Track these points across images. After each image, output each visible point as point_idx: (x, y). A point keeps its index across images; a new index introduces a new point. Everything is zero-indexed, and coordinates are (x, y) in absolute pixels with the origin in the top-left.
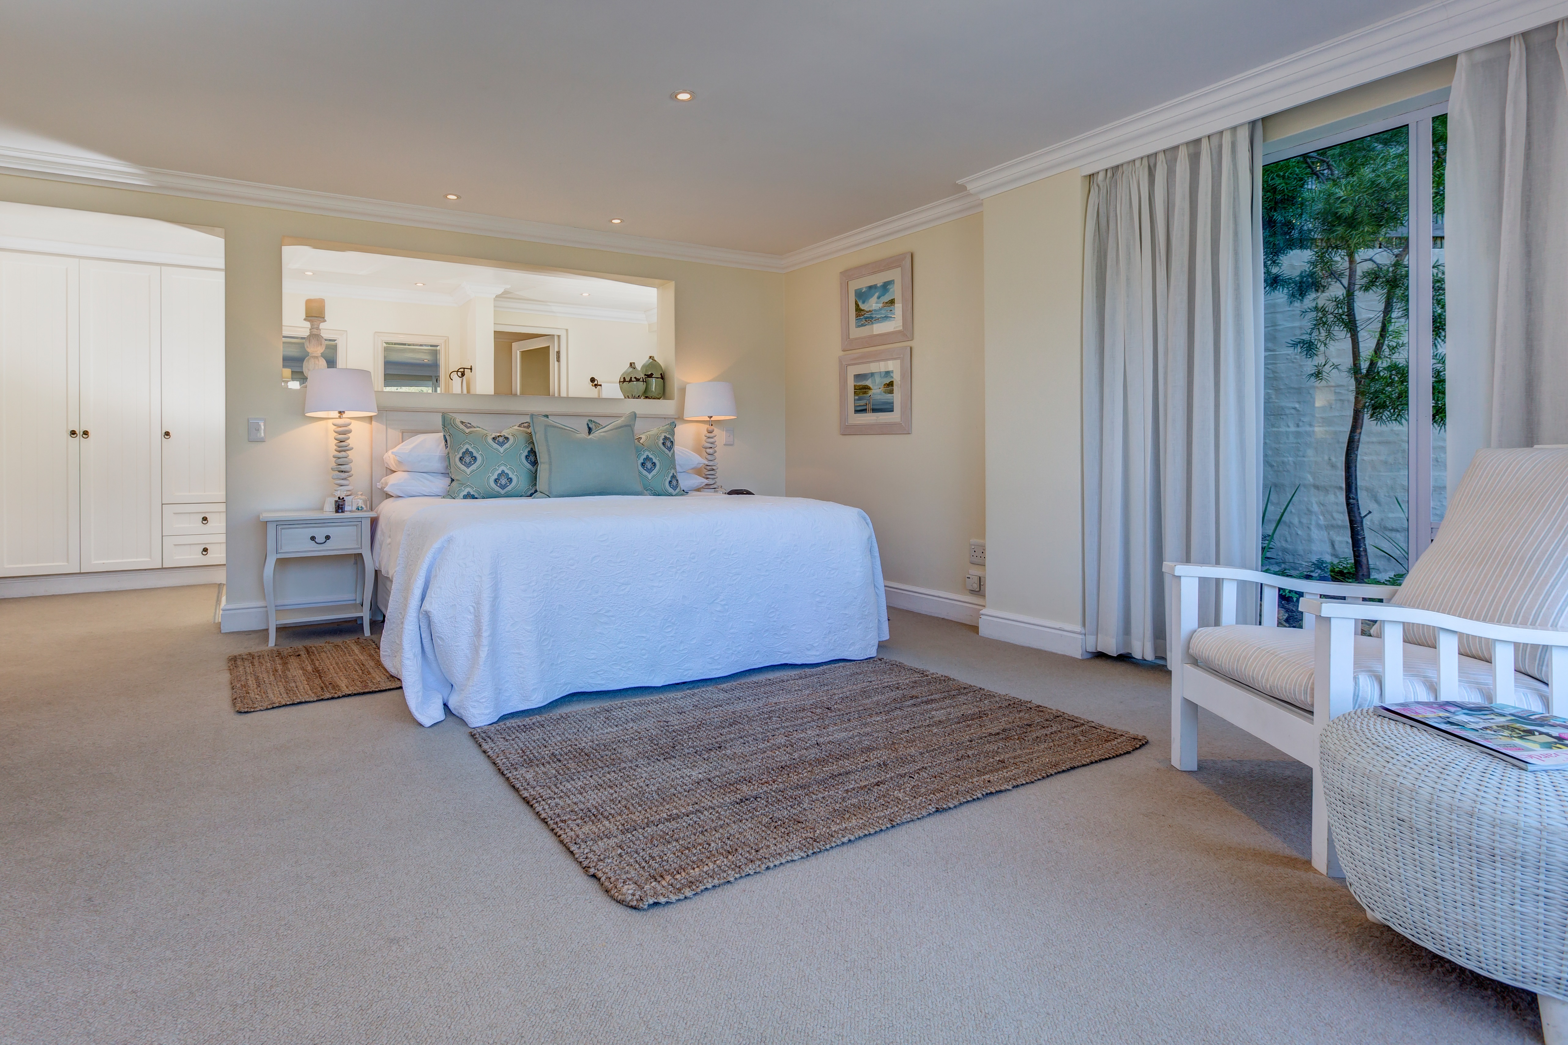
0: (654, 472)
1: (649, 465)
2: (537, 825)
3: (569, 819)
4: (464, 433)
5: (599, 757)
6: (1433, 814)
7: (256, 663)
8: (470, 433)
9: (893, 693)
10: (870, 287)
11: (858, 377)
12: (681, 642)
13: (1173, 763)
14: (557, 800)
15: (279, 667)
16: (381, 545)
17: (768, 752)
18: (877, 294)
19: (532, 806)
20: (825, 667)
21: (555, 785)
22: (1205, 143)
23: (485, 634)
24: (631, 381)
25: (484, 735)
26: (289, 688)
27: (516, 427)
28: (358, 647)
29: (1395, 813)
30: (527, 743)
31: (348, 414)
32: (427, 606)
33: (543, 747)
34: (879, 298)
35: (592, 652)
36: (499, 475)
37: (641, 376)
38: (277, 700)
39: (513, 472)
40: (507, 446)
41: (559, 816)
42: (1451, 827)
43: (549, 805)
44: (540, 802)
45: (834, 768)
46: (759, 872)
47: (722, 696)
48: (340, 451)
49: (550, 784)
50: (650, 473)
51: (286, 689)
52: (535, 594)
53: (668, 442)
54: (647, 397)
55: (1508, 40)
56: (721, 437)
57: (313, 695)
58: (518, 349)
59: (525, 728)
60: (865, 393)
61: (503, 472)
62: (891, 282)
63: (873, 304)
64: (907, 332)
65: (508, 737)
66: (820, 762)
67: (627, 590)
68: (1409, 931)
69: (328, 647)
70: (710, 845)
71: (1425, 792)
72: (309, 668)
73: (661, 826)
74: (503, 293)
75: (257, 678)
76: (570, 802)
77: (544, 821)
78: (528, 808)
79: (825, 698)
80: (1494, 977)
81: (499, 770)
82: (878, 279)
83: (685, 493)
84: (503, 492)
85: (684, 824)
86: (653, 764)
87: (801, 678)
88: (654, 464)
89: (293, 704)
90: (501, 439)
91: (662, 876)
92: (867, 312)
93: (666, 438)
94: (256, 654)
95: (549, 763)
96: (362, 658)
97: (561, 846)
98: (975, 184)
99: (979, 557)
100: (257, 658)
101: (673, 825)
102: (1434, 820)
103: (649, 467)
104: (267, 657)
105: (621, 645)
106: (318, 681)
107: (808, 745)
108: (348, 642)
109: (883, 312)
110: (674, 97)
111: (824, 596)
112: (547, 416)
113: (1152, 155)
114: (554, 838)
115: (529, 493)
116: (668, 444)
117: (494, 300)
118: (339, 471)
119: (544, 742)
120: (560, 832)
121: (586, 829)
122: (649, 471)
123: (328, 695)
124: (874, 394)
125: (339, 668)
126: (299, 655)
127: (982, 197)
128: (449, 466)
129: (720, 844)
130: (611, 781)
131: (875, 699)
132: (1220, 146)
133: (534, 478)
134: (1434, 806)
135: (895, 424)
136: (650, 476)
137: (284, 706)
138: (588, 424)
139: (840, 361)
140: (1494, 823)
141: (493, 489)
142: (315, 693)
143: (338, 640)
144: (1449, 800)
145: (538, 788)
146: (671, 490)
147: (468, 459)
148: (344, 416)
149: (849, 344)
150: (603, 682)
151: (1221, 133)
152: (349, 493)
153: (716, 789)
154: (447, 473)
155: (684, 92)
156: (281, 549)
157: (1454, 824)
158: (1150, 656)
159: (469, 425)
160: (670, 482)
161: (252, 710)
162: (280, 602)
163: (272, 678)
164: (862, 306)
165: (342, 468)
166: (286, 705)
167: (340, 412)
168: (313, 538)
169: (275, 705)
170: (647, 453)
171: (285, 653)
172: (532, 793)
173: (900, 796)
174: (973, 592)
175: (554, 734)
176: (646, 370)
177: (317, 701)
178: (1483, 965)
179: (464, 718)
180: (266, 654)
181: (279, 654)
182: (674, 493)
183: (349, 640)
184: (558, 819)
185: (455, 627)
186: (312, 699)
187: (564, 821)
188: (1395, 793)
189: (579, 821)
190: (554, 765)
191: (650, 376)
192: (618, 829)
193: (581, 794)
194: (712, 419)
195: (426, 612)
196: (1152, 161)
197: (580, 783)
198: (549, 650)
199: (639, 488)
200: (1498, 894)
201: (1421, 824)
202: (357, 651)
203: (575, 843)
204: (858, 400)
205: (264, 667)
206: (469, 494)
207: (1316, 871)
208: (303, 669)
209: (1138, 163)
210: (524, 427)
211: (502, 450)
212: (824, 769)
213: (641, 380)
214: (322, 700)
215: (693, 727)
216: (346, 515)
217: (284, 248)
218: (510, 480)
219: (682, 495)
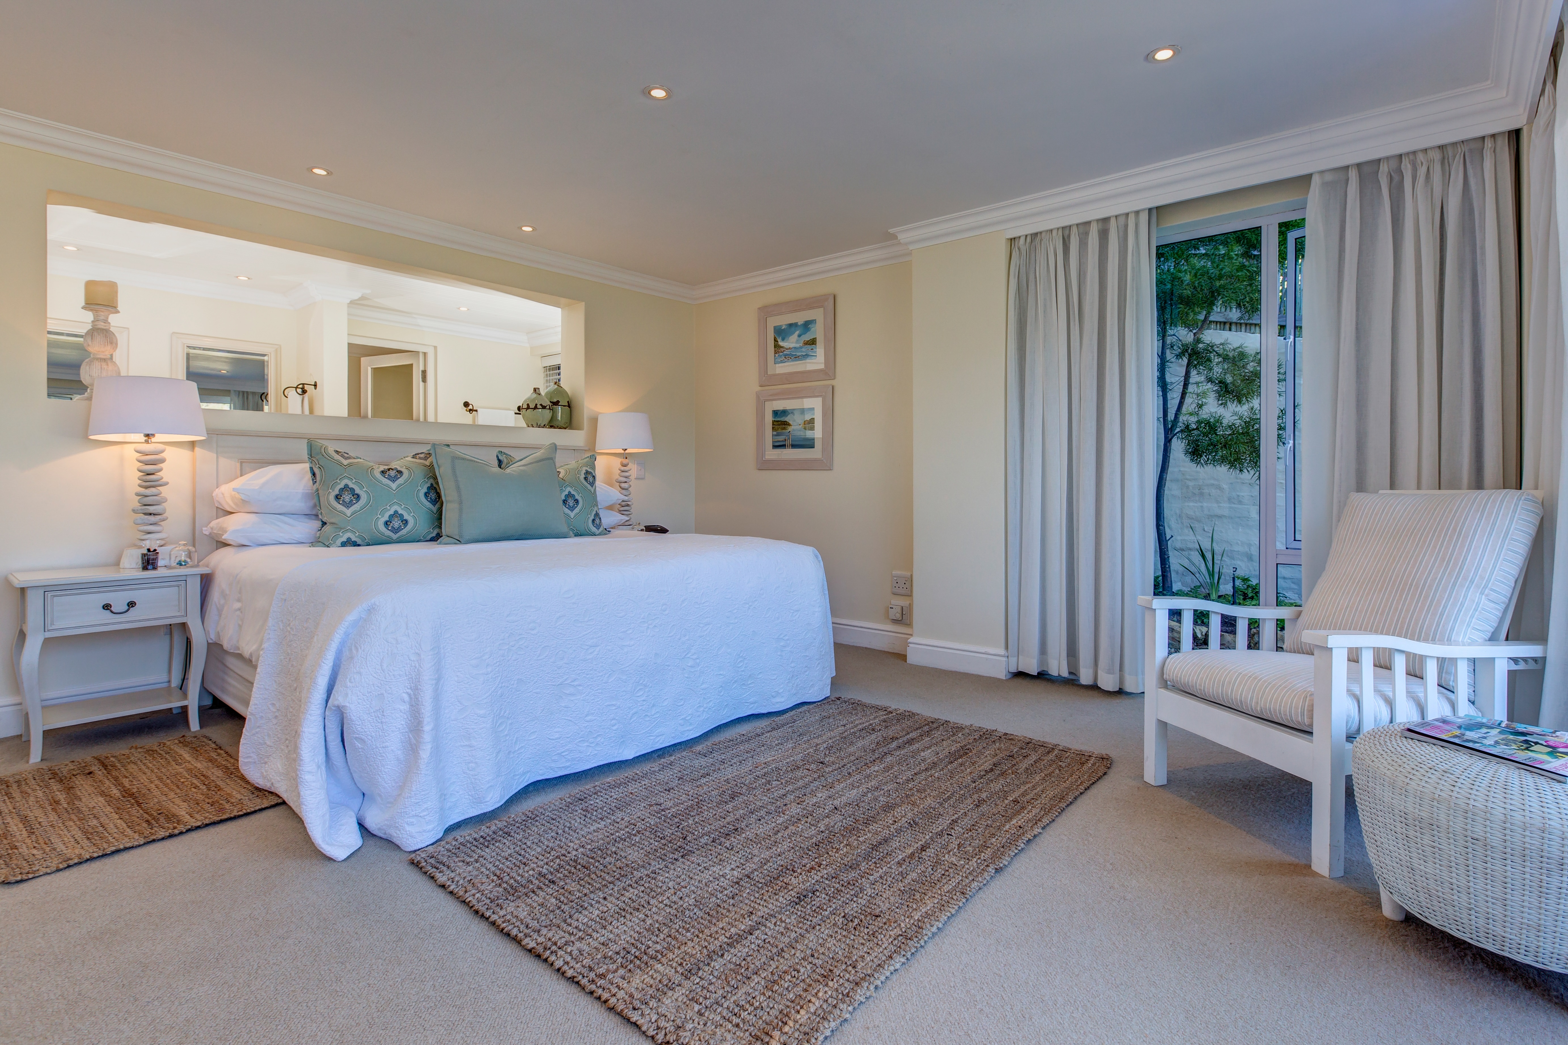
0: (577, 510)
1: (571, 502)
2: (562, 988)
3: (608, 971)
4: (341, 464)
5: (601, 867)
6: (1508, 832)
7: (16, 794)
8: (350, 465)
9: (873, 736)
10: (791, 325)
11: (776, 413)
12: (654, 705)
13: (1146, 779)
14: (578, 944)
15: (61, 797)
16: (220, 612)
17: (791, 827)
18: (797, 333)
19: (546, 960)
20: (793, 712)
21: (565, 921)
22: (1113, 222)
23: (427, 727)
24: (536, 408)
25: (432, 861)
26: (90, 830)
27: (409, 459)
28: (187, 749)
29: (1469, 833)
30: (497, 863)
31: (159, 438)
32: (338, 698)
33: (522, 866)
34: (799, 336)
35: (556, 730)
36: (391, 516)
37: (547, 403)
38: (73, 853)
39: (409, 513)
40: (401, 481)
41: (591, 969)
42: (1524, 843)
43: (570, 954)
44: (556, 952)
45: (868, 836)
46: (870, 996)
47: (703, 761)
48: (147, 487)
49: (558, 922)
50: (572, 511)
51: (85, 833)
52: (489, 669)
53: (590, 477)
54: (551, 427)
55: (1347, 168)
56: (634, 469)
57: (136, 836)
58: (368, 365)
59: (485, 842)
60: (784, 429)
61: (396, 512)
62: (813, 322)
63: (791, 343)
64: (829, 371)
65: (468, 859)
66: (851, 830)
67: (595, 653)
68: (1469, 935)
69: (137, 755)
70: (798, 972)
71: (1498, 813)
72: (115, 792)
73: (727, 957)
74: (360, 299)
75: (25, 820)
76: (596, 944)
77: (572, 980)
78: (545, 966)
79: (811, 750)
80: (1550, 969)
81: (477, 912)
82: (800, 318)
83: (607, 531)
84: (395, 536)
85: (753, 946)
86: (672, 867)
87: (773, 729)
88: (577, 501)
89: (104, 856)
90: (392, 473)
91: (767, 1034)
92: (787, 349)
93: (587, 472)
94: (11, 779)
95: (540, 888)
96: (199, 765)
97: (612, 1015)
98: (906, 235)
99: (901, 588)
100: (15, 786)
101: (741, 950)
102: (1508, 838)
103: (571, 505)
104: (33, 782)
105: (588, 718)
106: (135, 811)
107: (827, 811)
108: (168, 743)
109: (803, 350)
110: (647, 93)
111: (788, 640)
112: (448, 445)
113: (1066, 227)
114: (597, 1005)
115: (429, 538)
116: (590, 479)
117: (348, 307)
118: (145, 514)
119: (520, 858)
120: (605, 996)
121: (636, 981)
122: (572, 509)
123: (162, 833)
124: (794, 430)
125: (166, 785)
126: (90, 773)
127: (911, 247)
128: (318, 505)
129: (809, 968)
130: (634, 902)
131: (859, 745)
132: (1126, 226)
133: (438, 518)
134: (1508, 825)
135: (816, 460)
136: (572, 514)
137: (87, 860)
138: (497, 457)
139: (758, 397)
140: (1563, 836)
141: (383, 534)
142: (141, 833)
143: (149, 742)
144: (1522, 818)
145: (544, 931)
146: (594, 529)
147: (347, 497)
148: (153, 440)
149: (767, 379)
150: (568, 764)
151: (1127, 214)
152: (162, 542)
153: (762, 888)
154: (315, 513)
155: (661, 87)
156: (52, 624)
157: (1527, 840)
158: (1065, 673)
159: (346, 455)
160: (593, 520)
161: (30, 876)
162: (45, 695)
163: (53, 817)
164: (781, 343)
165: (151, 509)
166: (92, 859)
167: (147, 435)
168: (107, 607)
169: (71, 863)
170: (569, 489)
171: (65, 771)
172: (540, 940)
173: (954, 859)
174: (895, 621)
175: (529, 843)
176: (551, 397)
177: (144, 844)
178: (1540, 959)
179: (394, 840)
180: (30, 776)
181: (54, 775)
182: (597, 532)
183: (169, 740)
184: (592, 975)
185: (382, 723)
186: (136, 843)
187: (602, 976)
188: (1469, 815)
189: (621, 972)
190: (550, 891)
191: (556, 403)
192: (677, 972)
193: (604, 927)
194: (626, 452)
195: (338, 707)
196: (1067, 232)
197: (597, 912)
198: (507, 735)
199: (565, 529)
200: (1563, 898)
201: (1496, 840)
202: (187, 756)
203: (634, 1009)
204: (776, 435)
205: (32, 799)
206: (349, 540)
207: (1315, 874)
208: (103, 794)
209: (1054, 233)
210: (420, 458)
211: (394, 486)
212: (861, 839)
213: (548, 407)
214: (154, 841)
215: (692, 806)
216: (161, 572)
217: (51, 208)
218: (406, 522)
219: (605, 534)
